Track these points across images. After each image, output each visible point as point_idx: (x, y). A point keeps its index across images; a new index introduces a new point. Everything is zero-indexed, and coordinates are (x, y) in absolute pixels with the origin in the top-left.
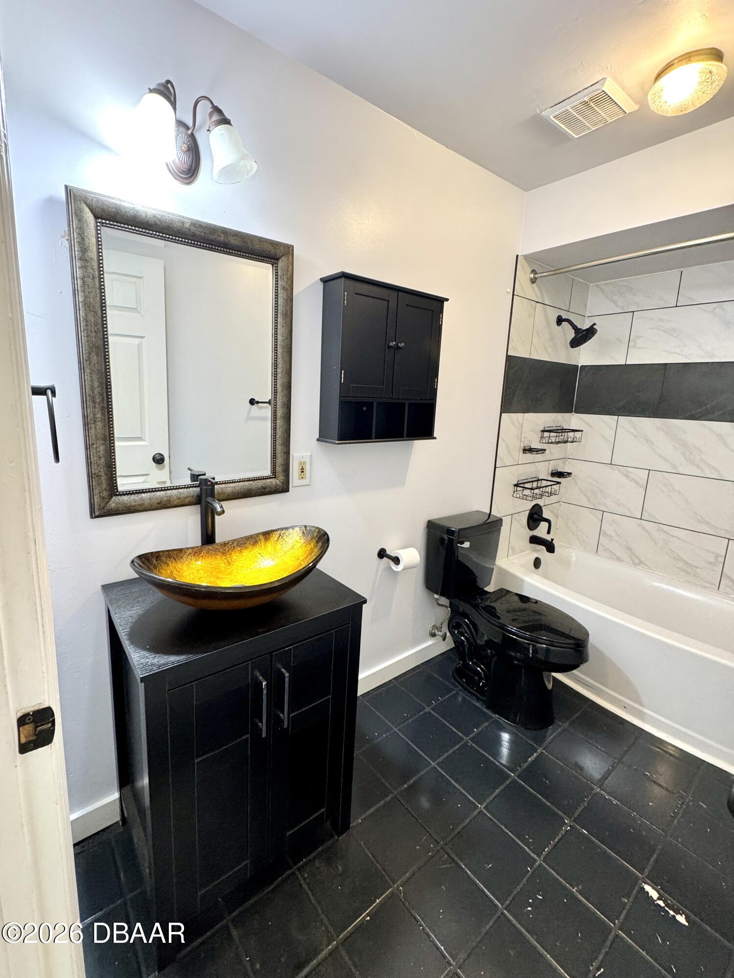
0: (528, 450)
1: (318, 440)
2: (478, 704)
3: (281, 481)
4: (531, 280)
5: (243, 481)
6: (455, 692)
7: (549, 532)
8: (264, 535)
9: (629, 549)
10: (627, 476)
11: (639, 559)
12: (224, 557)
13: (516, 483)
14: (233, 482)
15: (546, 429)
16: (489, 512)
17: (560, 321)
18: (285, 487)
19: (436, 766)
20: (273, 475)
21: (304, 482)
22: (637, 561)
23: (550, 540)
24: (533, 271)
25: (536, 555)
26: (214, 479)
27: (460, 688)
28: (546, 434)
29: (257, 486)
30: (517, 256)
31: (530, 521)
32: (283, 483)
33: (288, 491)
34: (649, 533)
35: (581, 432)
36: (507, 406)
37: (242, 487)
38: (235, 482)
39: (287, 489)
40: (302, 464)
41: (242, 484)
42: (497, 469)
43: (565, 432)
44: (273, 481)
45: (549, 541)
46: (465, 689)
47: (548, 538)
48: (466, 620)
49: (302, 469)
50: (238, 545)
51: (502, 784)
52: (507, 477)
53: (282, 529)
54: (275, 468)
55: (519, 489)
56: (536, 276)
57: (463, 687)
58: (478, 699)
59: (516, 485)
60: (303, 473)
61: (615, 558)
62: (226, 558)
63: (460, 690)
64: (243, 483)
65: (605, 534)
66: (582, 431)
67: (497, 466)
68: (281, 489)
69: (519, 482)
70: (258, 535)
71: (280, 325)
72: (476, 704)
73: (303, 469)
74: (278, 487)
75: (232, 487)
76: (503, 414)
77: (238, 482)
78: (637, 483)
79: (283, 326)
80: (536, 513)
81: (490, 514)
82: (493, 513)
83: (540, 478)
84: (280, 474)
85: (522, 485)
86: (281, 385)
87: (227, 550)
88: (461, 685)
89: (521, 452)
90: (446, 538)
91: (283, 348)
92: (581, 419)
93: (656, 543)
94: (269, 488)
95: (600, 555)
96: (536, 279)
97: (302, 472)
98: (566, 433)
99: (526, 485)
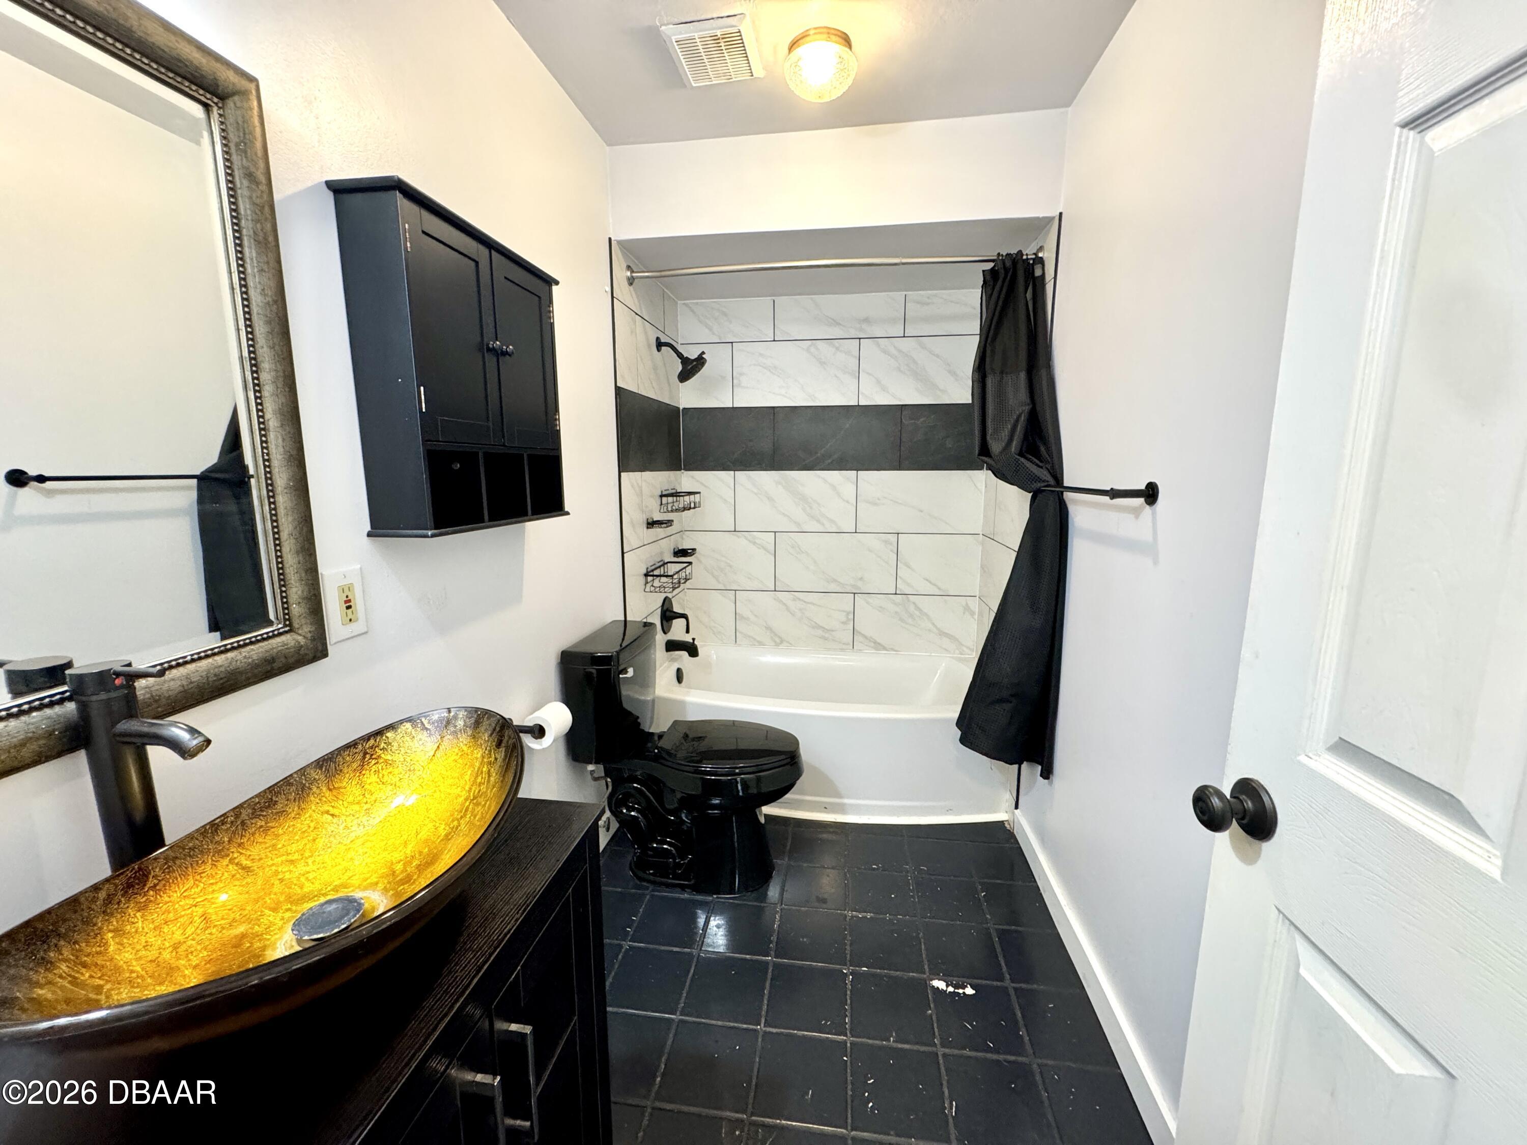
0: (651, 524)
1: (369, 535)
2: (686, 896)
3: (309, 635)
4: (628, 279)
5: (207, 656)
6: (648, 897)
7: (688, 631)
8: (321, 768)
9: (768, 628)
10: (754, 543)
11: (780, 637)
12: (226, 861)
13: (645, 571)
14: (178, 665)
15: (664, 493)
16: (623, 619)
17: (660, 345)
18: (320, 648)
19: (681, 1017)
20: (285, 626)
21: (356, 628)
22: (778, 640)
23: (691, 641)
24: (629, 268)
25: (675, 666)
26: (129, 665)
27: (651, 887)
28: (664, 500)
29: (250, 660)
30: (610, 239)
31: (665, 623)
32: (313, 639)
33: (324, 654)
34: (785, 604)
35: (698, 495)
36: (626, 462)
37: (208, 671)
38: (186, 663)
39: (324, 653)
40: (346, 590)
41: (204, 663)
42: (625, 555)
43: (680, 496)
44: (288, 639)
45: (689, 642)
46: (661, 884)
47: (688, 638)
48: (635, 785)
49: (346, 602)
50: (255, 815)
51: (765, 981)
52: (637, 564)
53: (367, 738)
54: (287, 608)
55: (650, 579)
56: (634, 275)
57: (653, 883)
58: (683, 888)
59: (646, 575)
60: (350, 611)
61: (757, 644)
62: (231, 861)
63: (653, 891)
64: (210, 660)
65: (743, 618)
66: (699, 493)
67: (625, 551)
68: (311, 656)
69: (649, 570)
70: (302, 771)
71: (253, 267)
72: (682, 896)
73: (349, 601)
74: (302, 652)
75: (180, 679)
76: (622, 474)
77: (193, 661)
78: (765, 549)
79: (261, 271)
80: (667, 610)
81: (625, 621)
82: (628, 619)
83: (666, 561)
84: (303, 621)
85: (651, 573)
86: (274, 412)
87: (226, 839)
88: (649, 881)
89: (645, 526)
90: (594, 671)
91: (269, 322)
92: (693, 477)
93: (793, 615)
94: (283, 660)
95: (740, 645)
96: (634, 279)
97: (349, 607)
98: (682, 498)
99: (656, 573)
